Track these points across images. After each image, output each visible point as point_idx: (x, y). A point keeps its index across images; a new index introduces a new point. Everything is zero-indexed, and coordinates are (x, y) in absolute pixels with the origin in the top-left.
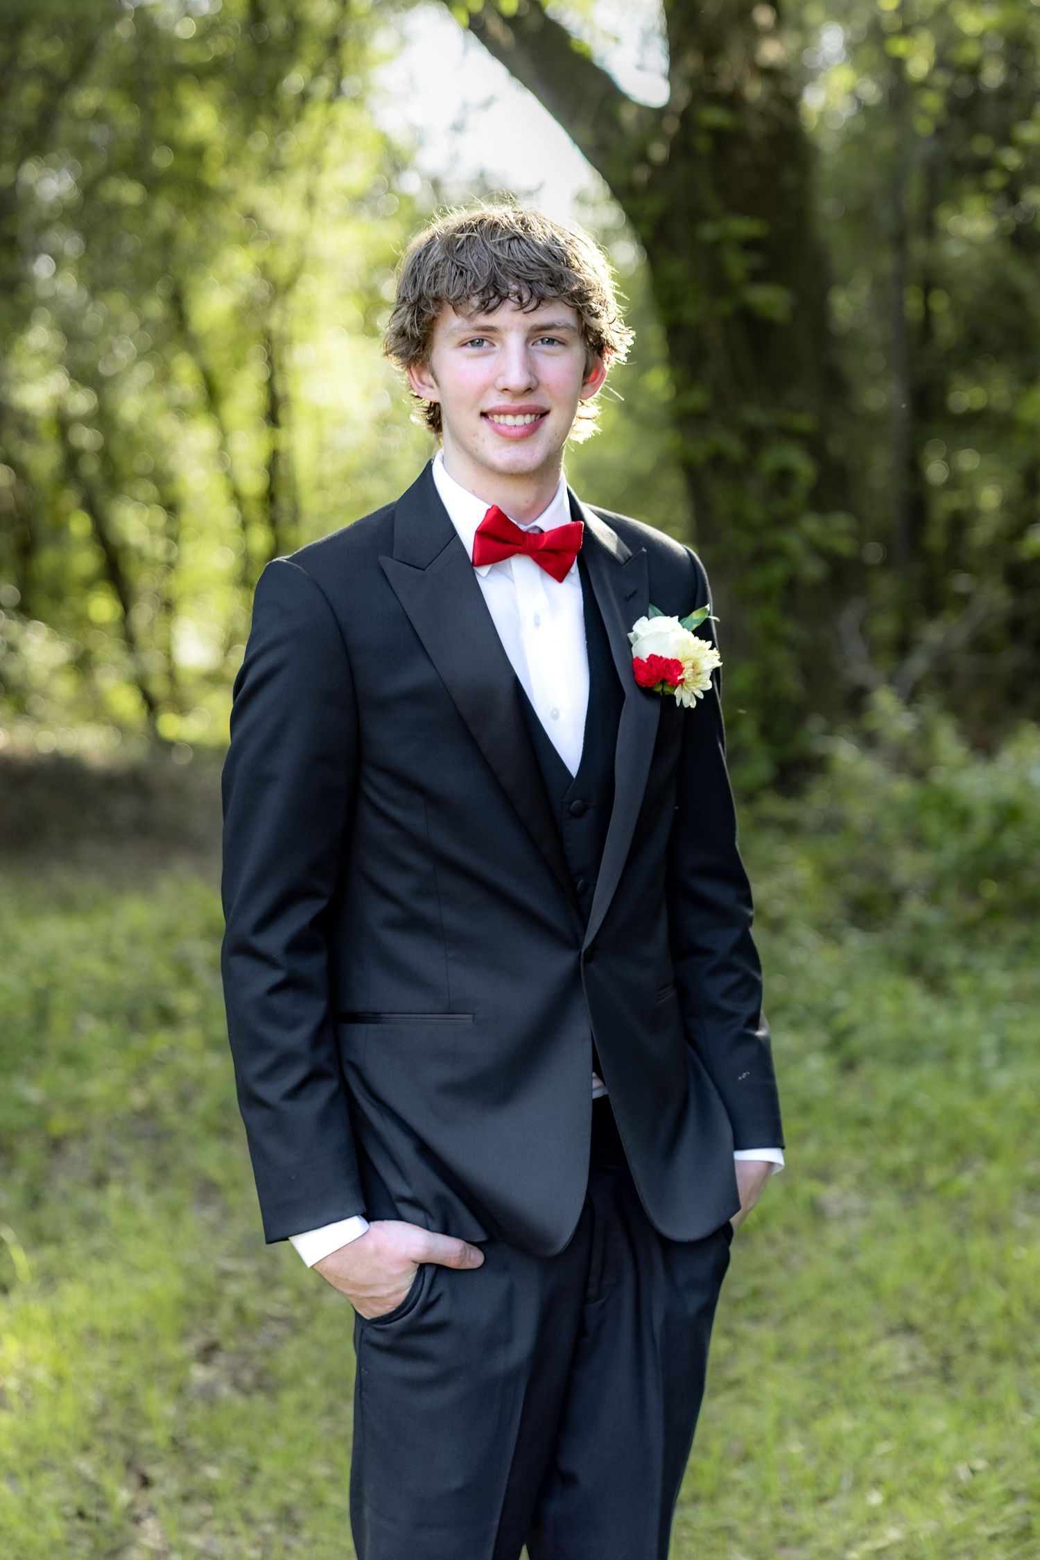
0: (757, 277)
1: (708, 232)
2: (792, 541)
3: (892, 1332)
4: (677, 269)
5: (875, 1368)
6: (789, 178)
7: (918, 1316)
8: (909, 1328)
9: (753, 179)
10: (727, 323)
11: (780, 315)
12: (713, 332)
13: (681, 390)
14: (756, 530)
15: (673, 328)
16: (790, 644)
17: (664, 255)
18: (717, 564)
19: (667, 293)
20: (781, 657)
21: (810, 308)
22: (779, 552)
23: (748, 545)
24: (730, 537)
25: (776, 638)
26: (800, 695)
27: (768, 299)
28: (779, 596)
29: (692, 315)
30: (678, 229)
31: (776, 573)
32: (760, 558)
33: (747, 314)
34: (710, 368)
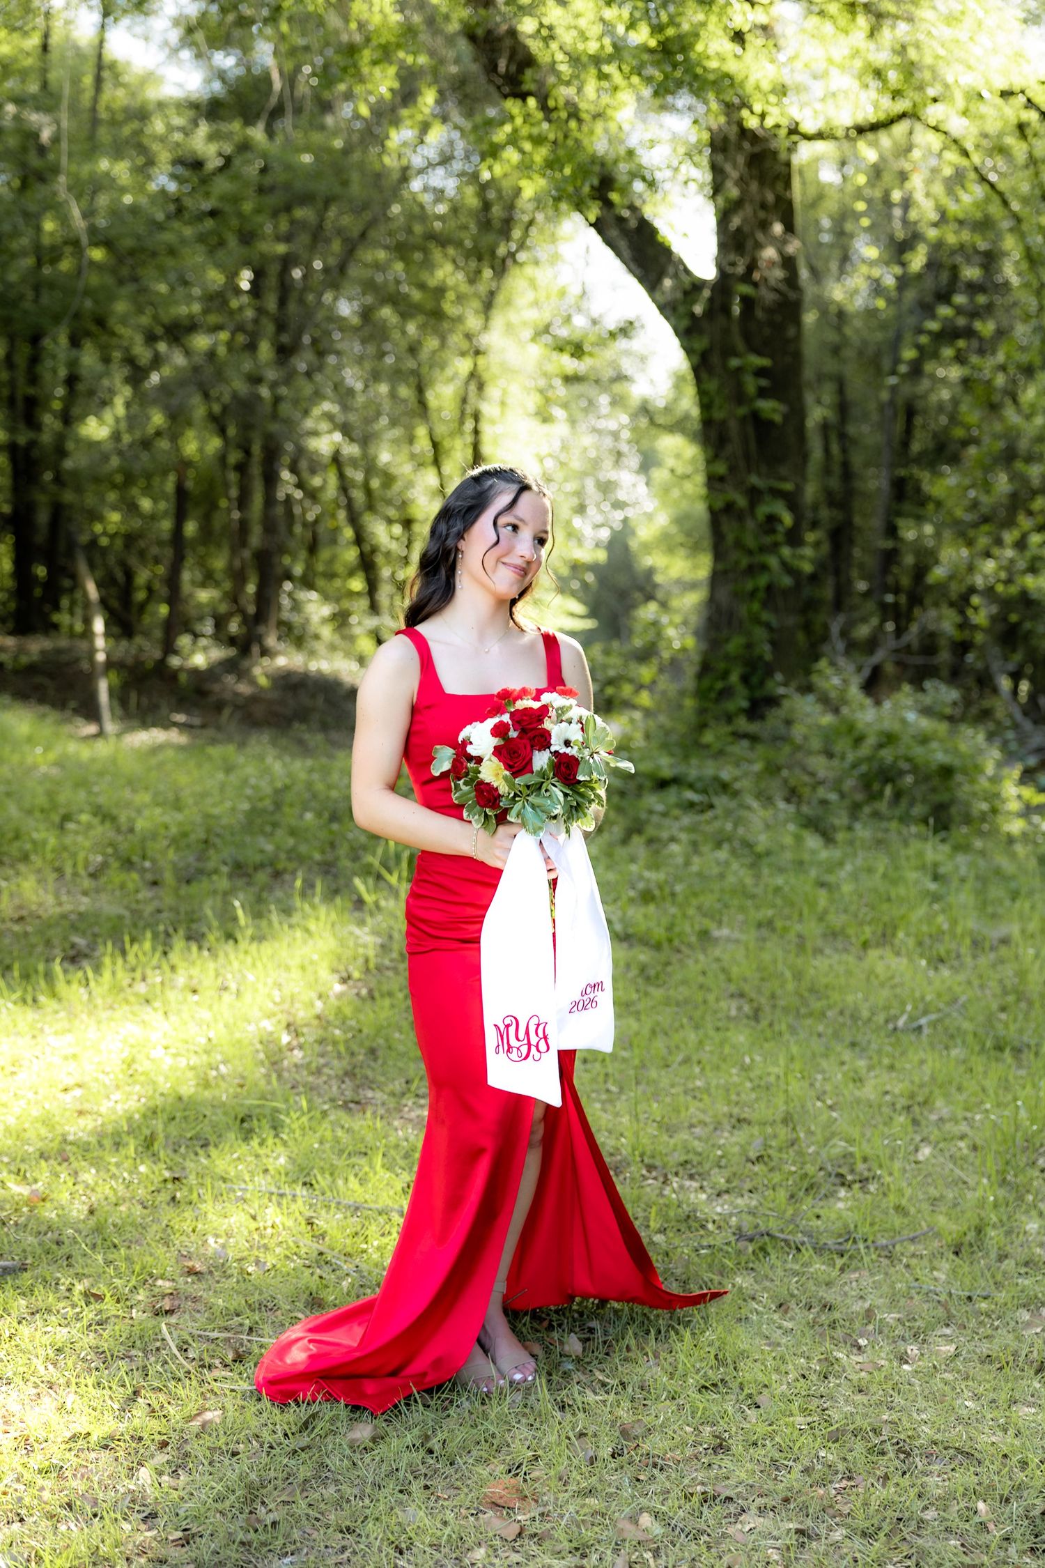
0: (763, 393)
1: (734, 362)
2: (773, 562)
3: (732, 996)
4: (712, 385)
5: (716, 1012)
6: (791, 332)
7: (747, 988)
8: (742, 995)
9: (767, 331)
10: (743, 420)
11: (778, 418)
12: (733, 426)
13: (709, 462)
14: (750, 552)
15: (707, 422)
16: (768, 626)
17: (704, 375)
18: (725, 572)
19: (706, 400)
20: (760, 633)
21: (797, 413)
22: (764, 568)
23: (745, 562)
24: (735, 555)
25: (756, 620)
26: (768, 657)
27: (770, 408)
28: (761, 595)
29: (718, 415)
30: (715, 359)
31: (763, 581)
32: (752, 570)
33: (755, 416)
34: (729, 449)
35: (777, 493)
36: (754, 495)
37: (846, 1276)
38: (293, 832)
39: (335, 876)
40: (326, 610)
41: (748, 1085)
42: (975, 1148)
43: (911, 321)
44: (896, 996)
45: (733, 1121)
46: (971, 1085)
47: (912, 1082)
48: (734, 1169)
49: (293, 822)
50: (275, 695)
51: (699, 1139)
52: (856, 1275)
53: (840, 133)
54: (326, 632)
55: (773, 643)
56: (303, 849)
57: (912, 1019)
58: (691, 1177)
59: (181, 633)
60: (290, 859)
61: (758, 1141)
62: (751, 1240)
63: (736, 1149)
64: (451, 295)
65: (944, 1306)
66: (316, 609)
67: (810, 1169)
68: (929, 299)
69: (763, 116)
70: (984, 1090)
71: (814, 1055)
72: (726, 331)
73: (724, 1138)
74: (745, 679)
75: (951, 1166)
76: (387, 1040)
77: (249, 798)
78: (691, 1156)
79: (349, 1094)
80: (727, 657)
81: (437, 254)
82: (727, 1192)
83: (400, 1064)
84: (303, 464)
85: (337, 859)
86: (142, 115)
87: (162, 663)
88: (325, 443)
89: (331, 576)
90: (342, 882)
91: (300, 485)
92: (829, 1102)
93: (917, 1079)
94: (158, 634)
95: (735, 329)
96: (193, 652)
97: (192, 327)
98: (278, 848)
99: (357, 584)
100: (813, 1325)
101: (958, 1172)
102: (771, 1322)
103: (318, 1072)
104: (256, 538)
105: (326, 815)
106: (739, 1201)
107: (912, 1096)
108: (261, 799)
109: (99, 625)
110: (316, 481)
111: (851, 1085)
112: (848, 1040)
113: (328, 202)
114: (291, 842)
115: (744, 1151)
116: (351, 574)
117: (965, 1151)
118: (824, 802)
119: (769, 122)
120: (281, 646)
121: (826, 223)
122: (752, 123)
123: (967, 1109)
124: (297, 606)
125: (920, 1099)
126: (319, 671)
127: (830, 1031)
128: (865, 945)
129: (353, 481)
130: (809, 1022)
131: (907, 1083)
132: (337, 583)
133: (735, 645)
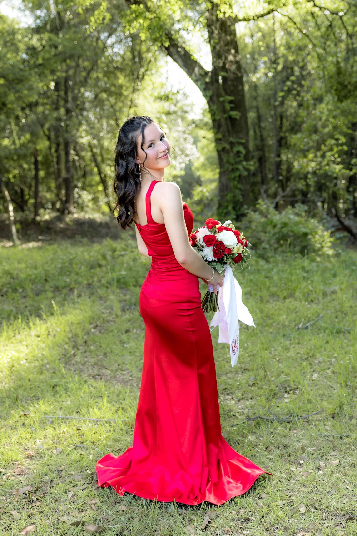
0: (232, 109)
1: (221, 99)
2: (240, 167)
4: (215, 107)
9: (232, 88)
10: (226, 119)
11: (238, 117)
12: (223, 121)
13: (216, 134)
14: (232, 164)
15: (214, 121)
16: (240, 189)
17: (212, 104)
18: (224, 172)
19: (213, 113)
20: (238, 192)
21: (244, 116)
22: (237, 169)
23: (230, 168)
24: (227, 166)
25: (236, 188)
26: (241, 200)
27: (235, 114)
28: (237, 179)
29: (217, 118)
30: (215, 98)
31: (237, 174)
32: (233, 170)
33: (230, 117)
34: (222, 129)
35: (240, 144)
36: (232, 144)
37: (292, 433)
38: (77, 274)
39: (92, 288)
40: (90, 197)
41: (247, 355)
42: (333, 372)
43: (279, 87)
44: (297, 316)
45: (242, 370)
46: (329, 347)
47: (307, 348)
48: (244, 390)
49: (77, 270)
50: (75, 227)
51: (230, 378)
52: (295, 431)
53: (251, 18)
54: (90, 204)
55: (243, 195)
56: (80, 279)
57: (304, 324)
58: (228, 394)
59: (40, 208)
60: (75, 284)
61: (252, 378)
62: (253, 420)
63: (244, 381)
64: (124, 88)
65: (332, 442)
66: (86, 196)
67: (273, 387)
68: (284, 79)
69: (224, 13)
70: (334, 349)
71: (270, 341)
72: (218, 89)
73: (240, 377)
74: (234, 208)
75: (325, 380)
76: (111, 349)
77: (61, 263)
78: (227, 386)
79: (96, 372)
80: (227, 201)
81: (119, 74)
82: (242, 398)
83: (116, 358)
84: (78, 148)
85: (93, 282)
86: (13, 33)
87: (34, 219)
88: (85, 140)
89: (91, 186)
90: (94, 290)
91: (77, 155)
92: (277, 359)
93: (309, 347)
94: (32, 209)
95: (221, 88)
96: (45, 215)
97: (36, 104)
98: (71, 280)
99: (100, 188)
100: (281, 456)
101: (328, 383)
102: (264, 456)
103: (84, 364)
104: (64, 174)
105: (89, 267)
106: (247, 403)
107: (308, 354)
108: (65, 263)
109: (11, 208)
110: (83, 154)
111: (285, 352)
112: (282, 334)
113: (79, 57)
114: (76, 277)
115: (247, 382)
116: (98, 184)
117: (330, 374)
118: (264, 248)
119: (227, 15)
120: (75, 210)
121: (248, 56)
122: (221, 16)
123: (328, 357)
124: (80, 196)
125: (311, 354)
126: (89, 218)
127: (275, 331)
128: (285, 298)
129: (96, 153)
130: (267, 328)
131: (305, 349)
132: (94, 188)
133: (229, 197)
